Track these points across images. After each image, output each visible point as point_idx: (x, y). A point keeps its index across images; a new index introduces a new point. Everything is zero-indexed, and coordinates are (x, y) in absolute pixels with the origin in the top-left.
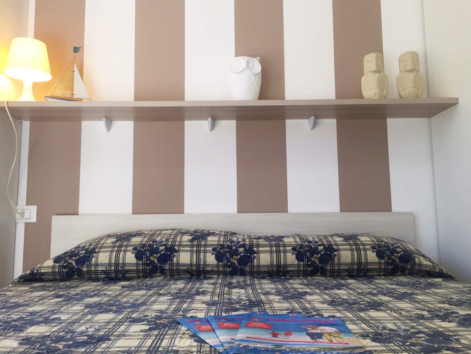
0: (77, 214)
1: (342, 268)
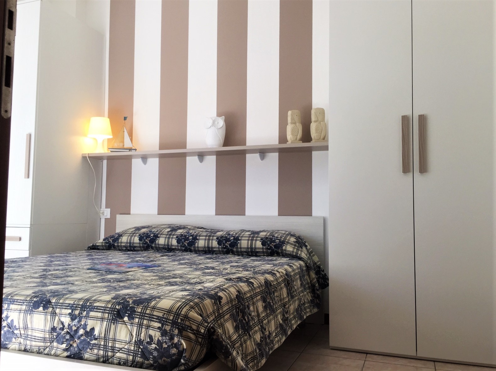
0: (130, 214)
1: (242, 250)
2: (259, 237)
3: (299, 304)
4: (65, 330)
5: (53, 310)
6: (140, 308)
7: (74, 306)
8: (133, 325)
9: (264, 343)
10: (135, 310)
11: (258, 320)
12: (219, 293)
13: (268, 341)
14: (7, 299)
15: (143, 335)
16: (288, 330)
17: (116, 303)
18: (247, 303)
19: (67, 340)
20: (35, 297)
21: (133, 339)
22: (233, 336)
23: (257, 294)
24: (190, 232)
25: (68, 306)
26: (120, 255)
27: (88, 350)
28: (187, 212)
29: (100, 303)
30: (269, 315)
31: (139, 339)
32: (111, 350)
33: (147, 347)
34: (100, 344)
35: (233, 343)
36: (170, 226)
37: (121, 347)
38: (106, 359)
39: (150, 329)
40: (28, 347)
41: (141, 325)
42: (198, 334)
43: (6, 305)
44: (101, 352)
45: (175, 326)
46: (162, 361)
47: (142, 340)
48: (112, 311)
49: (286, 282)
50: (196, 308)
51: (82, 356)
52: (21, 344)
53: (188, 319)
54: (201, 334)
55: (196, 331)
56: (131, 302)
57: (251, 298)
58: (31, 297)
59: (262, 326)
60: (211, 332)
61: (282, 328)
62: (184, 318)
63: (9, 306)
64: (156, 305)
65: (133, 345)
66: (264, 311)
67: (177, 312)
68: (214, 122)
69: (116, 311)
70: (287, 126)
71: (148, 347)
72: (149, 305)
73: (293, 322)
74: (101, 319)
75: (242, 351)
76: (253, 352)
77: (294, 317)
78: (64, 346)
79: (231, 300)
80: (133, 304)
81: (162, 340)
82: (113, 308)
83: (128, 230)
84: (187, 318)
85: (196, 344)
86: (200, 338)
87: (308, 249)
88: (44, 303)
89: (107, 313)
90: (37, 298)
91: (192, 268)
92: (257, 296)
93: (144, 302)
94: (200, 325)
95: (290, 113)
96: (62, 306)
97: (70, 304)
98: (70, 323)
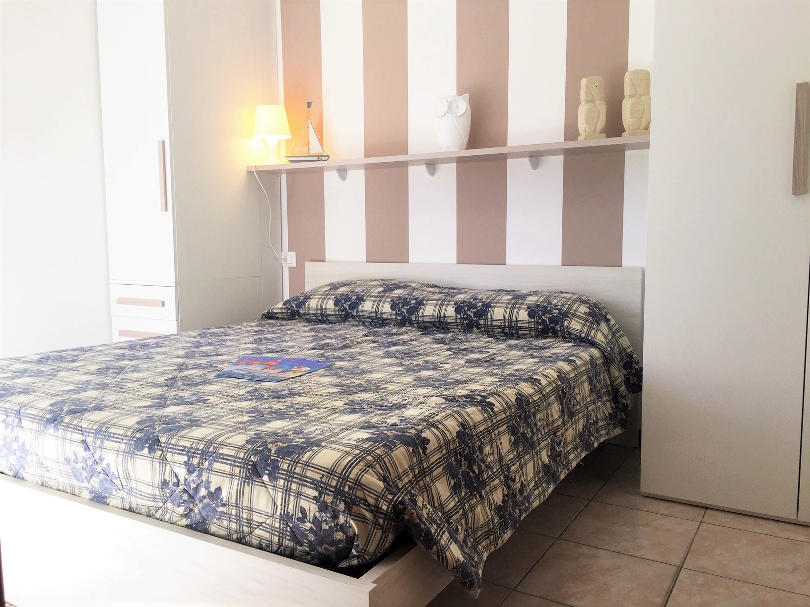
0: (324, 261)
1: (494, 324)
2: (525, 304)
3: (586, 425)
4: (181, 487)
5: (163, 454)
6: (286, 463)
7: (191, 450)
8: (277, 489)
9: (510, 503)
10: (279, 465)
11: (500, 467)
12: (424, 432)
13: (519, 498)
14: (100, 431)
15: (291, 506)
16: (562, 472)
17: (251, 451)
18: (478, 443)
19: (185, 501)
20: (139, 431)
21: (277, 510)
22: (447, 504)
23: (500, 424)
24: (414, 295)
25: (183, 450)
26: (305, 332)
27: (215, 520)
28: (411, 259)
29: (229, 449)
30: (521, 455)
31: (285, 513)
32: (247, 524)
33: (298, 525)
34: (230, 513)
35: (448, 515)
36: (383, 282)
37: (260, 521)
38: (242, 536)
39: (302, 498)
40: (134, 506)
41: (288, 491)
42: (377, 512)
43: (99, 440)
44: (233, 526)
45: (339, 497)
46: (321, 548)
47: (290, 515)
48: (245, 464)
49: (560, 391)
50: (377, 466)
51: (207, 527)
52: (124, 500)
53: (361, 487)
54: (381, 511)
55: (375, 506)
56: (273, 452)
57: (487, 432)
58: (133, 430)
59: (506, 477)
60: (398, 510)
61: (548, 472)
62: (354, 485)
63: (102, 442)
64: (311, 461)
65: (278, 520)
66: (512, 450)
67: (343, 474)
68: (450, 105)
69: (250, 465)
70: (579, 107)
71: (301, 526)
72: (300, 460)
73: (572, 456)
74: (229, 474)
75: (467, 524)
76: (488, 524)
77: (575, 448)
78: (181, 510)
79: (447, 443)
80: (276, 456)
81: (320, 517)
82: (246, 460)
83: (320, 287)
84: (358, 485)
85: (375, 527)
86: (382, 518)
87: (611, 325)
88: (149, 443)
89: (238, 466)
90: (141, 433)
91: (403, 365)
92: (500, 427)
93: (293, 453)
94: (380, 497)
95: (584, 82)
96: (175, 449)
97: (185, 447)
98: (186, 478)
